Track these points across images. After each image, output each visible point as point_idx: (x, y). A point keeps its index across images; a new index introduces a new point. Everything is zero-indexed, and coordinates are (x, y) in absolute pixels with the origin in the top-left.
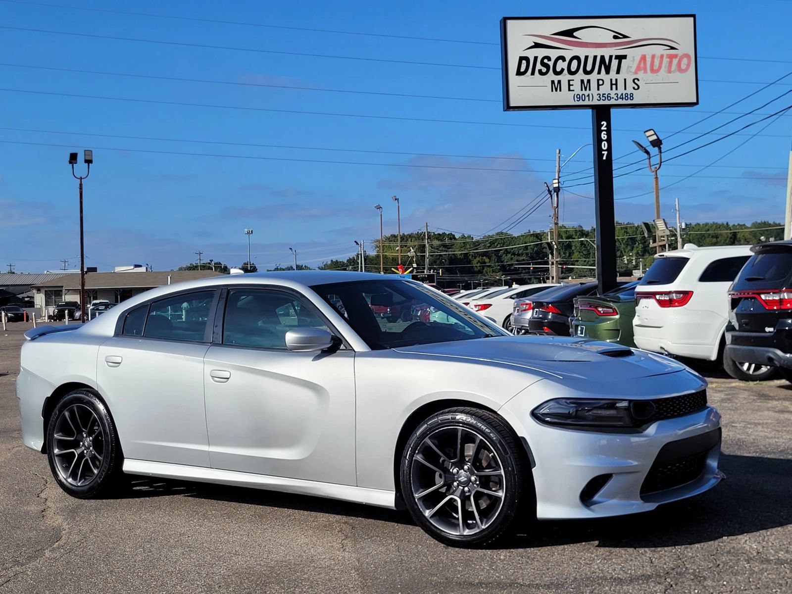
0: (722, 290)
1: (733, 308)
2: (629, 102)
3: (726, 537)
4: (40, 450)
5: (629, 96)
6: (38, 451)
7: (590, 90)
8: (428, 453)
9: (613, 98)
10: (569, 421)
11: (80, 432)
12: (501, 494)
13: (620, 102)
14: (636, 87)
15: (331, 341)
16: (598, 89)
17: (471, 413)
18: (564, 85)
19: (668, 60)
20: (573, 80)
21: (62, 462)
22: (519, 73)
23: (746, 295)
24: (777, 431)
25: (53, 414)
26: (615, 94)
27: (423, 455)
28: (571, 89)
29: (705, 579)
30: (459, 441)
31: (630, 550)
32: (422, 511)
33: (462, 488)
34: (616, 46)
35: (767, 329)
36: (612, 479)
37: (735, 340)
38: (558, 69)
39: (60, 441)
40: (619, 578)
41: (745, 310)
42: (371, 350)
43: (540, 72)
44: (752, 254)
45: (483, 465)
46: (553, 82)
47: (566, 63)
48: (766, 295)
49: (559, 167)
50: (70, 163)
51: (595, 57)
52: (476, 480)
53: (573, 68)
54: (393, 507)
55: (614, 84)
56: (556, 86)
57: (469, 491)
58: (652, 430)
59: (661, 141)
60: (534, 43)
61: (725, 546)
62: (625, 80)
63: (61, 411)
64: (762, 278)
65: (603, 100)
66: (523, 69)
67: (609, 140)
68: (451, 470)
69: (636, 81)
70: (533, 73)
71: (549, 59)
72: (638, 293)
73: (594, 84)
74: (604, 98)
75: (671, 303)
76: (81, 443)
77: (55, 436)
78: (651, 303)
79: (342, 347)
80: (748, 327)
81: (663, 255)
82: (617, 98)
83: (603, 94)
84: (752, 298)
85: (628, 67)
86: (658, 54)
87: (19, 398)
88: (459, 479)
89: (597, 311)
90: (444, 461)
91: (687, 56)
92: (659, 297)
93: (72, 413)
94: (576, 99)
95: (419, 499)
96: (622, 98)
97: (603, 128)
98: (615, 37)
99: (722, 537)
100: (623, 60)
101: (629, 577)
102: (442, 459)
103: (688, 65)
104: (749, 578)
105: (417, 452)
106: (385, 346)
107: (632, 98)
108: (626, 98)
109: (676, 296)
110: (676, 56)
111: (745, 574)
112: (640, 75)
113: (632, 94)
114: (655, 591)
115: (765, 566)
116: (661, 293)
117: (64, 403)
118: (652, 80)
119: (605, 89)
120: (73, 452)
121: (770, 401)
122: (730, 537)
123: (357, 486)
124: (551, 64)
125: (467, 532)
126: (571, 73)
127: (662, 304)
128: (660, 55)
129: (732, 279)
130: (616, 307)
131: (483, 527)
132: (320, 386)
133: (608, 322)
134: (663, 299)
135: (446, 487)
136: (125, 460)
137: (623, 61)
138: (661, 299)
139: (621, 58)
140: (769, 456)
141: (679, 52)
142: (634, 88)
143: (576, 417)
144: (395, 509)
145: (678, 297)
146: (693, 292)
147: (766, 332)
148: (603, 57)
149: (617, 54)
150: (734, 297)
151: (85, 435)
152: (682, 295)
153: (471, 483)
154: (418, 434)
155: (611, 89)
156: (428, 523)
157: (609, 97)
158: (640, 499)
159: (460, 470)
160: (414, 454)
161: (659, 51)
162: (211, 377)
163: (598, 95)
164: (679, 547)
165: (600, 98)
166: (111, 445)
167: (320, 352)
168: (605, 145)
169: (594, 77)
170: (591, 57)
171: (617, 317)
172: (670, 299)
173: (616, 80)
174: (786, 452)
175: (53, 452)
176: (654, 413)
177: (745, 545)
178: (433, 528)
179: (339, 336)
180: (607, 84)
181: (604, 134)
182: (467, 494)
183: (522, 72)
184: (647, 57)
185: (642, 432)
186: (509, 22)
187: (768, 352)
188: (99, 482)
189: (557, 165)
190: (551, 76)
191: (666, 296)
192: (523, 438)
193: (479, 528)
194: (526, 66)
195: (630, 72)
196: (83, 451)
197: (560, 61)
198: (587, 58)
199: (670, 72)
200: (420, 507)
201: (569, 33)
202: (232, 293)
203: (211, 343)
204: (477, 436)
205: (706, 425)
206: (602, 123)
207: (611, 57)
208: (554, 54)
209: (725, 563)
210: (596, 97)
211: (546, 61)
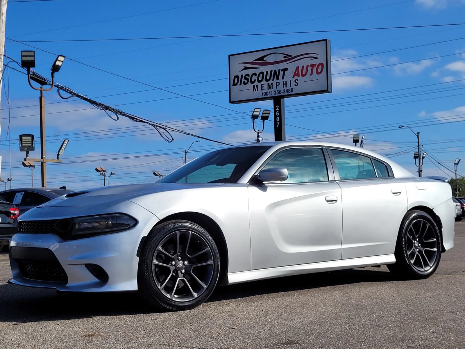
2: (291, 93)
5: (291, 90)
7: (272, 89)
9: (282, 92)
13: (286, 94)
16: (277, 88)
20: (264, 84)
22: (234, 85)
26: (284, 90)
28: (263, 89)
38: (253, 80)
43: (244, 83)
46: (254, 86)
47: (257, 76)
51: (271, 71)
53: (260, 79)
55: (285, 84)
56: (255, 88)
60: (244, 67)
62: (291, 81)
65: (277, 94)
66: (236, 83)
67: (280, 116)
69: (296, 81)
70: (240, 84)
71: (248, 75)
73: (274, 85)
82: (284, 92)
83: (277, 91)
85: (289, 74)
91: (322, 64)
94: (263, 95)
96: (287, 92)
97: (277, 109)
103: (322, 69)
107: (292, 91)
108: (289, 91)
113: (293, 89)
118: (303, 80)
119: (280, 87)
124: (249, 78)
126: (259, 81)
137: (286, 71)
139: (284, 70)
142: (295, 85)
148: (275, 71)
149: (282, 68)
155: (283, 87)
157: (280, 92)
163: (274, 91)
165: (276, 93)
168: (278, 119)
170: (269, 72)
173: (286, 82)
180: (281, 84)
181: (278, 113)
184: (300, 68)
186: (231, 57)
190: (249, 84)
194: (237, 80)
195: (291, 77)
198: (267, 72)
199: (312, 74)
201: (261, 59)
206: (277, 107)
207: (279, 70)
208: (251, 72)
210: (274, 93)
211: (247, 77)
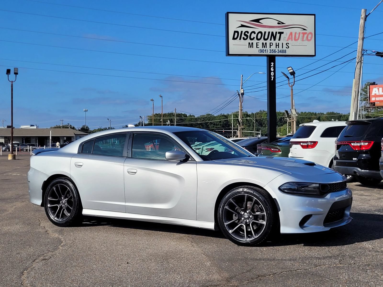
0: (332, 141)
1: (337, 149)
2: (284, 54)
3: (357, 243)
4: (40, 205)
5: (284, 51)
6: (39, 206)
7: (266, 48)
8: (231, 206)
9: (277, 52)
10: (295, 192)
11: (60, 197)
12: (264, 223)
13: (280, 54)
14: (287, 47)
15: (185, 157)
16: (270, 48)
17: (251, 188)
18: (255, 45)
19: (302, 35)
20: (259, 43)
21: (52, 210)
22: (234, 39)
23: (344, 144)
24: (363, 203)
25: (48, 188)
26: (278, 50)
27: (229, 206)
28: (258, 47)
29: (354, 258)
30: (246, 200)
31: (319, 247)
32: (228, 231)
33: (246, 220)
34: (279, 28)
35: (354, 159)
36: (312, 217)
37: (338, 164)
38: (252, 37)
39: (50, 201)
40: (318, 257)
41: (344, 150)
42: (203, 161)
43: (244, 39)
44: (346, 125)
45: (255, 211)
46: (249, 43)
47: (256, 35)
48: (354, 143)
49: (242, 83)
50: (7, 74)
51: (269, 32)
52: (252, 217)
53: (259, 37)
54: (213, 229)
55: (277, 45)
56: (251, 45)
57: (249, 222)
58: (328, 196)
59: (295, 72)
60: (241, 25)
61: (358, 246)
62: (283, 43)
63: (51, 187)
64: (352, 136)
65: (272, 52)
66: (235, 37)
67: (274, 71)
68: (241, 213)
69: (287, 44)
70: (240, 39)
71: (248, 32)
72: (291, 142)
73: (268, 45)
74: (273, 52)
75: (307, 147)
76: (61, 202)
77: (48, 198)
78: (299, 146)
79: (190, 159)
80: (344, 158)
81: (304, 125)
82: (278, 52)
83: (272, 50)
84: (347, 145)
85: (284, 37)
86: (298, 32)
87: (29, 182)
88: (245, 217)
89: (271, 150)
90: (237, 209)
91: (311, 33)
92: (302, 144)
93: (57, 188)
94: (260, 51)
95: (226, 225)
96: (281, 52)
97: (272, 66)
98: (278, 23)
99: (355, 243)
100: (282, 34)
101: (322, 257)
102: (237, 208)
103: (311, 38)
104: (372, 258)
105: (226, 205)
106: (208, 159)
107: (285, 52)
108: (283, 52)
109: (310, 144)
110: (306, 33)
111: (370, 256)
112: (289, 42)
113: (286, 50)
114: (335, 262)
115: (377, 253)
116: (303, 142)
117: (53, 183)
118: (295, 44)
119: (273, 47)
120: (57, 206)
121: (354, 191)
122: (358, 243)
123: (196, 220)
124: (249, 35)
125: (249, 240)
126: (258, 39)
127: (303, 147)
128: (298, 33)
129: (337, 137)
130: (280, 148)
131: (256, 237)
132: (181, 177)
133: (276, 155)
134: (304, 145)
135: (238, 221)
136: (83, 209)
138: (303, 145)
139: (281, 33)
140: (363, 213)
141: (307, 32)
142: (286, 47)
143: (297, 190)
144: (214, 230)
145: (311, 144)
146: (318, 142)
147: (353, 160)
148: (272, 33)
149: (279, 31)
150: (338, 144)
151: (63, 198)
152: (313, 143)
153: (250, 219)
154: (227, 197)
155: (276, 48)
156: (231, 236)
157: (275, 51)
158: (323, 225)
159: (245, 213)
160: (225, 206)
161: (299, 30)
162: (127, 172)
163: (270, 50)
164: (339, 246)
165: (271, 52)
166: (77, 202)
167: (180, 161)
168: (272, 74)
169: (268, 42)
170: (267, 32)
171: (280, 153)
172: (307, 145)
173: (279, 43)
174: (369, 211)
175: (48, 206)
176: (329, 189)
177: (366, 246)
178: (233, 238)
179: (188, 154)
180: (274, 45)
181: (272, 68)
182: (248, 223)
183: (235, 38)
184: (293, 33)
185: (324, 197)
186: (230, 15)
187: (354, 169)
188: (71, 219)
189: (241, 82)
190: (249, 40)
191: (305, 143)
192: (275, 199)
193: (254, 237)
194: (237, 35)
195: (285, 40)
196: (62, 206)
197: (253, 34)
198: (265, 32)
199: (303, 40)
200: (227, 229)
201: (257, 21)
202: (135, 135)
203: (126, 157)
204: (254, 198)
205: (347, 196)
206: (272, 63)
207: (276, 32)
208: (250, 30)
209: (360, 252)
210: (269, 51)
211: (246, 33)
